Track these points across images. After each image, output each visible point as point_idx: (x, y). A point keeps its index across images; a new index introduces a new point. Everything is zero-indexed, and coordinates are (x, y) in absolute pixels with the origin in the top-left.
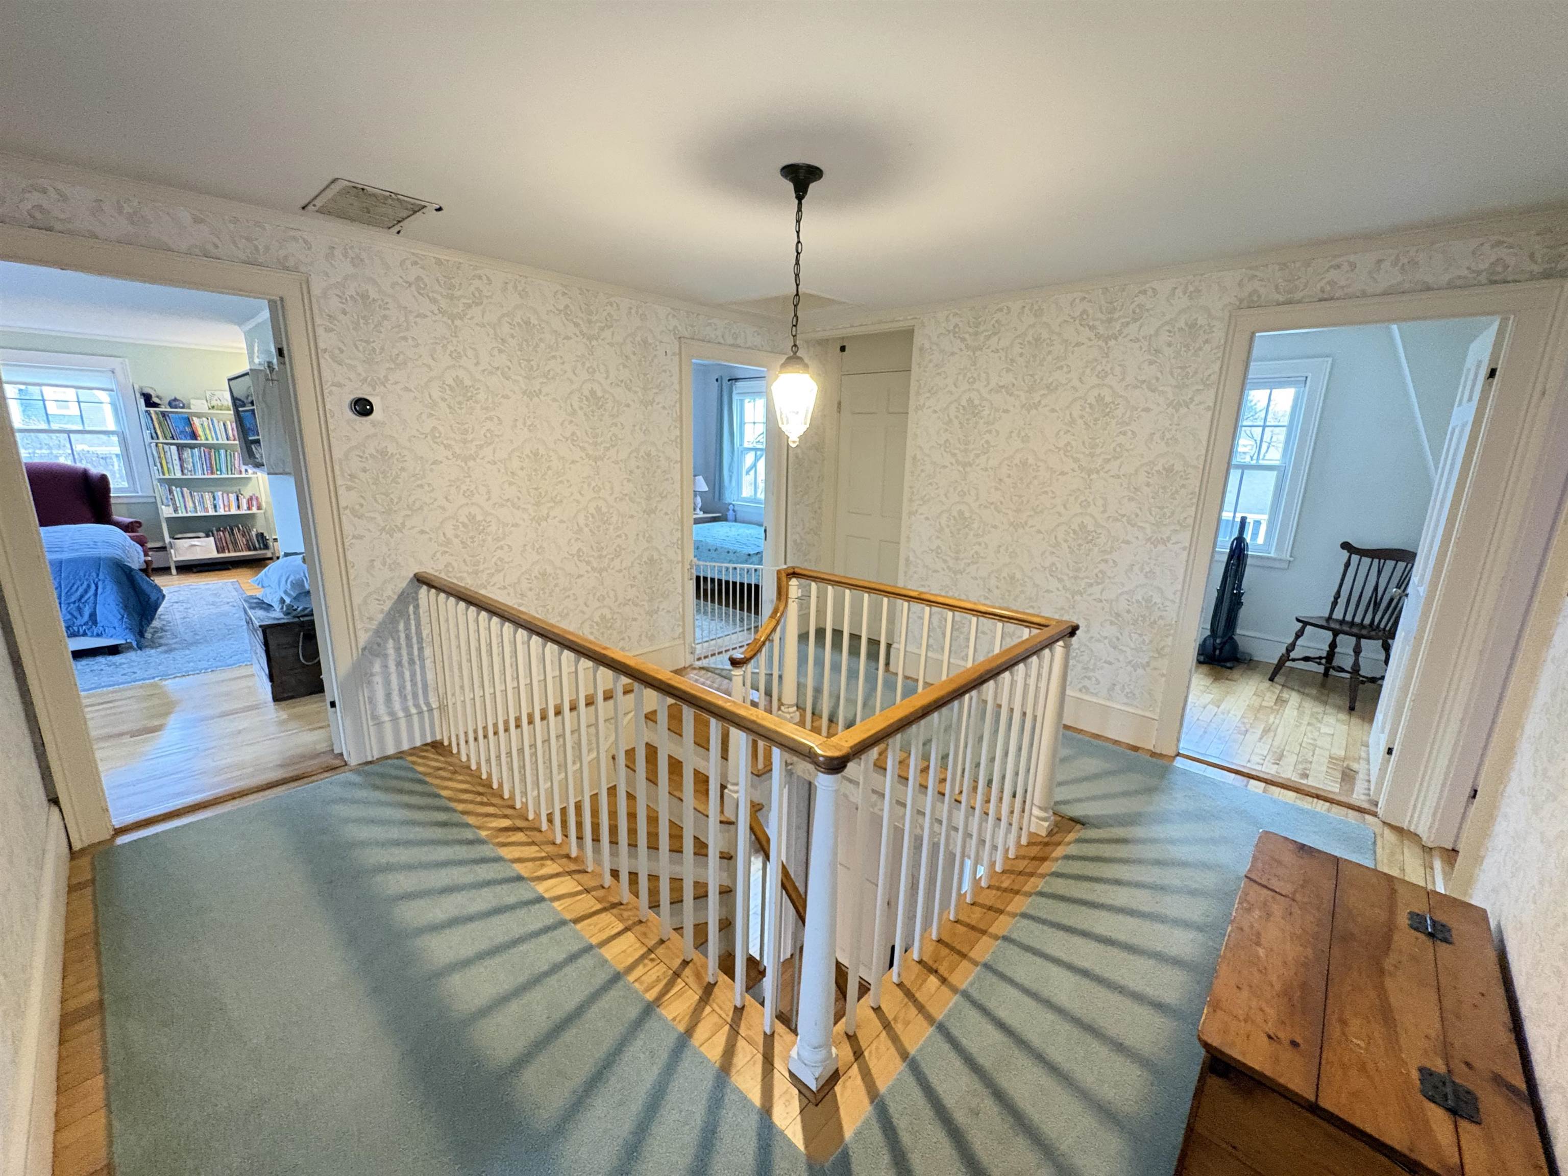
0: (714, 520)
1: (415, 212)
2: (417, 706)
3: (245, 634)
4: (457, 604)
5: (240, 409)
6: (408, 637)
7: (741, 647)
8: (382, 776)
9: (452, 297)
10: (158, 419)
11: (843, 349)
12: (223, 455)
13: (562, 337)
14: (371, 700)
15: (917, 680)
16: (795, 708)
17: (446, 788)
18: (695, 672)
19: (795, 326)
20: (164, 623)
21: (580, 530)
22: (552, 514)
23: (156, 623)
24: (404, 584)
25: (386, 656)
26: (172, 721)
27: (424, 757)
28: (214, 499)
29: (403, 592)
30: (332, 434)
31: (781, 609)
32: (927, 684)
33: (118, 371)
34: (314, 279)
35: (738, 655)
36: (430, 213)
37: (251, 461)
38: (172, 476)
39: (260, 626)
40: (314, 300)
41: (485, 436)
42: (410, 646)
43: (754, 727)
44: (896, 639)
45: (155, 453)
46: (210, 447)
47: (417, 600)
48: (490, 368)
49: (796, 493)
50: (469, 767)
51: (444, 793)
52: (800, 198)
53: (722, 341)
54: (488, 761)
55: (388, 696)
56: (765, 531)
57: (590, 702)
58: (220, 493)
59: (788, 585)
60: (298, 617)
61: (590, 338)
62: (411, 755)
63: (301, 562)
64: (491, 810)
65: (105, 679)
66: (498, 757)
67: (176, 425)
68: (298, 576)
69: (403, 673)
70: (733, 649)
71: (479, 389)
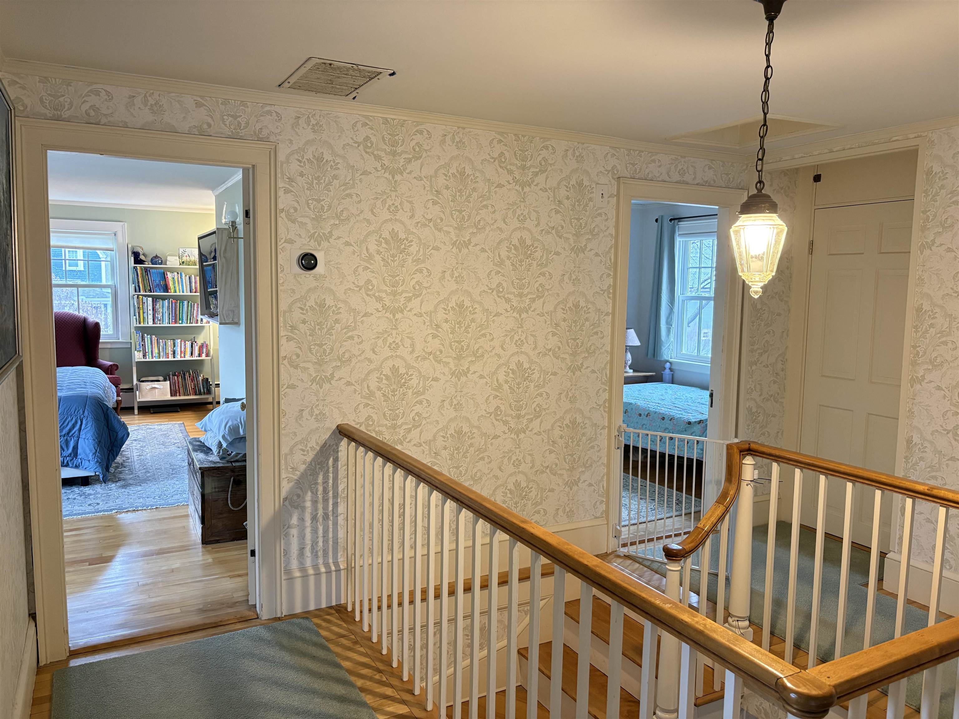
0: (646, 380)
1: (371, 79)
2: (327, 565)
3: (186, 475)
4: (375, 459)
5: (204, 264)
6: (325, 491)
7: (676, 535)
8: (290, 635)
9: (394, 154)
10: (142, 274)
11: (817, 178)
12: (185, 306)
13: (495, 185)
14: (286, 553)
15: (927, 608)
16: (747, 623)
17: (347, 659)
18: (620, 560)
19: (761, 160)
20: (125, 459)
21: (500, 386)
22: (472, 369)
23: (119, 459)
24: (326, 436)
25: (303, 509)
26: (122, 554)
27: (328, 621)
28: (174, 346)
29: (325, 443)
30: (280, 288)
31: (732, 492)
32: (942, 616)
33: (119, 234)
34: (281, 146)
35: (675, 546)
36: (385, 79)
37: (207, 312)
38: (146, 325)
39: (200, 468)
40: (279, 164)
41: (414, 288)
42: (326, 500)
43: (702, 640)
44: (893, 545)
45: (136, 304)
46: (177, 298)
47: (338, 452)
48: (424, 220)
49: (752, 351)
50: (370, 639)
51: (346, 664)
52: (771, 19)
53: (667, 179)
54: (390, 634)
55: (302, 550)
56: (711, 395)
57: (504, 581)
58: (179, 341)
59: (741, 465)
60: (231, 462)
61: (523, 185)
62: (317, 616)
63: (239, 408)
64: (389, 691)
65: (76, 508)
66: (401, 631)
67: (155, 278)
68: (235, 422)
69: (317, 528)
70: (667, 537)
71: (412, 241)
